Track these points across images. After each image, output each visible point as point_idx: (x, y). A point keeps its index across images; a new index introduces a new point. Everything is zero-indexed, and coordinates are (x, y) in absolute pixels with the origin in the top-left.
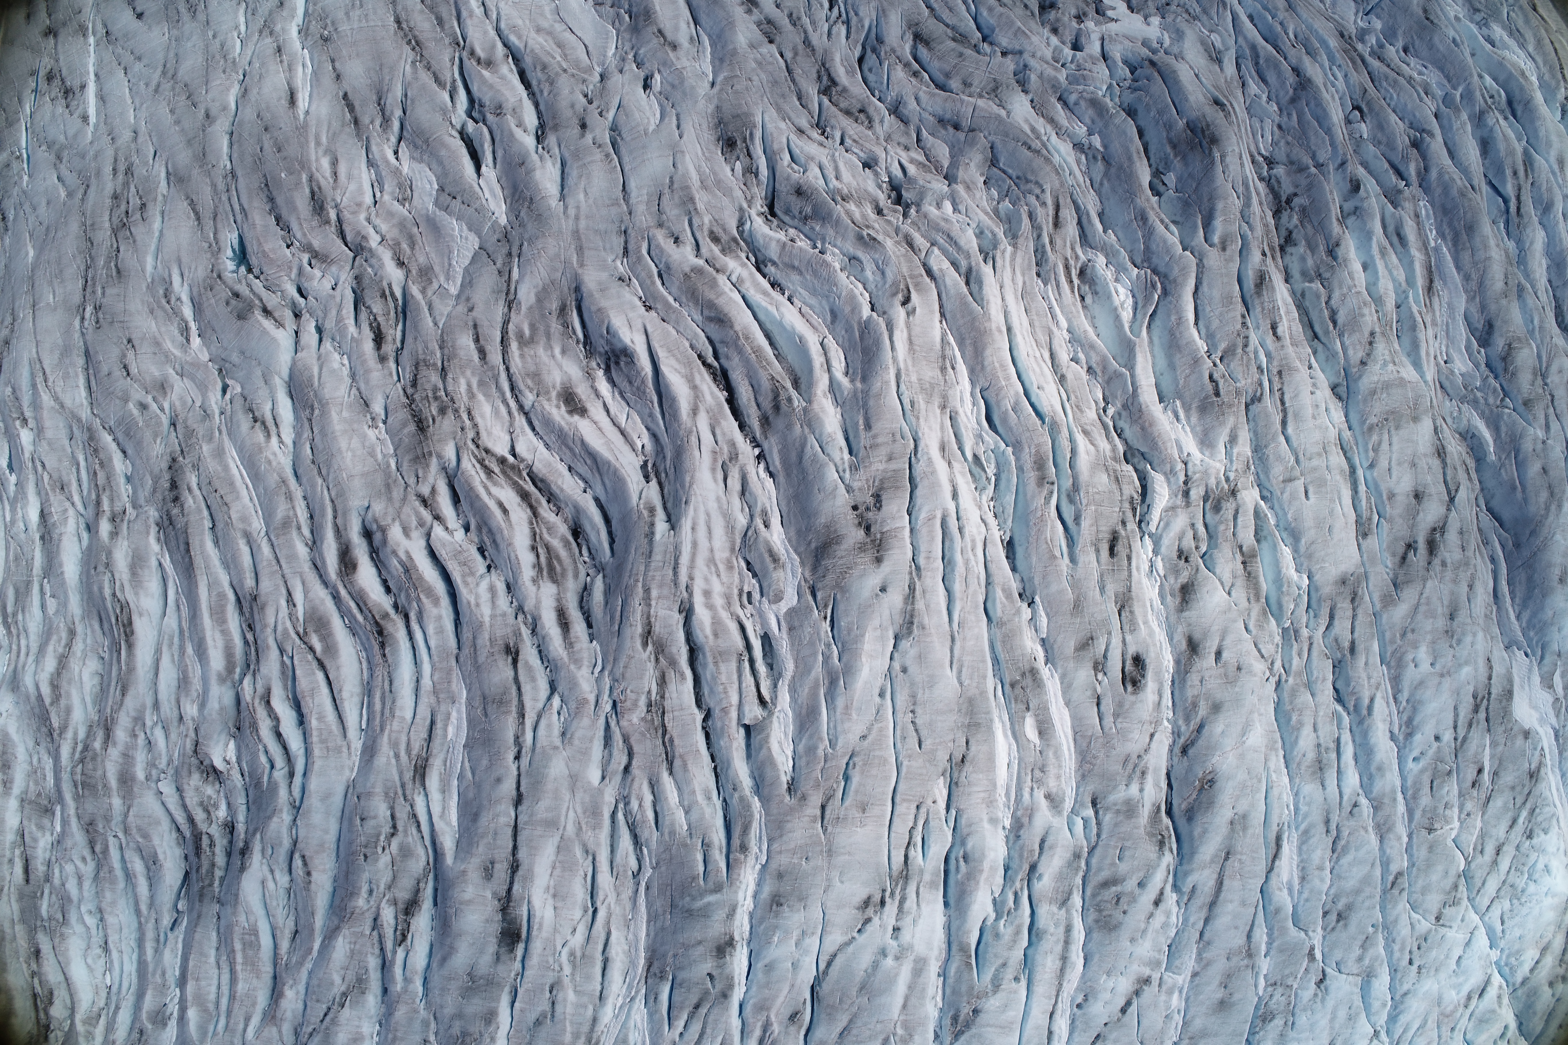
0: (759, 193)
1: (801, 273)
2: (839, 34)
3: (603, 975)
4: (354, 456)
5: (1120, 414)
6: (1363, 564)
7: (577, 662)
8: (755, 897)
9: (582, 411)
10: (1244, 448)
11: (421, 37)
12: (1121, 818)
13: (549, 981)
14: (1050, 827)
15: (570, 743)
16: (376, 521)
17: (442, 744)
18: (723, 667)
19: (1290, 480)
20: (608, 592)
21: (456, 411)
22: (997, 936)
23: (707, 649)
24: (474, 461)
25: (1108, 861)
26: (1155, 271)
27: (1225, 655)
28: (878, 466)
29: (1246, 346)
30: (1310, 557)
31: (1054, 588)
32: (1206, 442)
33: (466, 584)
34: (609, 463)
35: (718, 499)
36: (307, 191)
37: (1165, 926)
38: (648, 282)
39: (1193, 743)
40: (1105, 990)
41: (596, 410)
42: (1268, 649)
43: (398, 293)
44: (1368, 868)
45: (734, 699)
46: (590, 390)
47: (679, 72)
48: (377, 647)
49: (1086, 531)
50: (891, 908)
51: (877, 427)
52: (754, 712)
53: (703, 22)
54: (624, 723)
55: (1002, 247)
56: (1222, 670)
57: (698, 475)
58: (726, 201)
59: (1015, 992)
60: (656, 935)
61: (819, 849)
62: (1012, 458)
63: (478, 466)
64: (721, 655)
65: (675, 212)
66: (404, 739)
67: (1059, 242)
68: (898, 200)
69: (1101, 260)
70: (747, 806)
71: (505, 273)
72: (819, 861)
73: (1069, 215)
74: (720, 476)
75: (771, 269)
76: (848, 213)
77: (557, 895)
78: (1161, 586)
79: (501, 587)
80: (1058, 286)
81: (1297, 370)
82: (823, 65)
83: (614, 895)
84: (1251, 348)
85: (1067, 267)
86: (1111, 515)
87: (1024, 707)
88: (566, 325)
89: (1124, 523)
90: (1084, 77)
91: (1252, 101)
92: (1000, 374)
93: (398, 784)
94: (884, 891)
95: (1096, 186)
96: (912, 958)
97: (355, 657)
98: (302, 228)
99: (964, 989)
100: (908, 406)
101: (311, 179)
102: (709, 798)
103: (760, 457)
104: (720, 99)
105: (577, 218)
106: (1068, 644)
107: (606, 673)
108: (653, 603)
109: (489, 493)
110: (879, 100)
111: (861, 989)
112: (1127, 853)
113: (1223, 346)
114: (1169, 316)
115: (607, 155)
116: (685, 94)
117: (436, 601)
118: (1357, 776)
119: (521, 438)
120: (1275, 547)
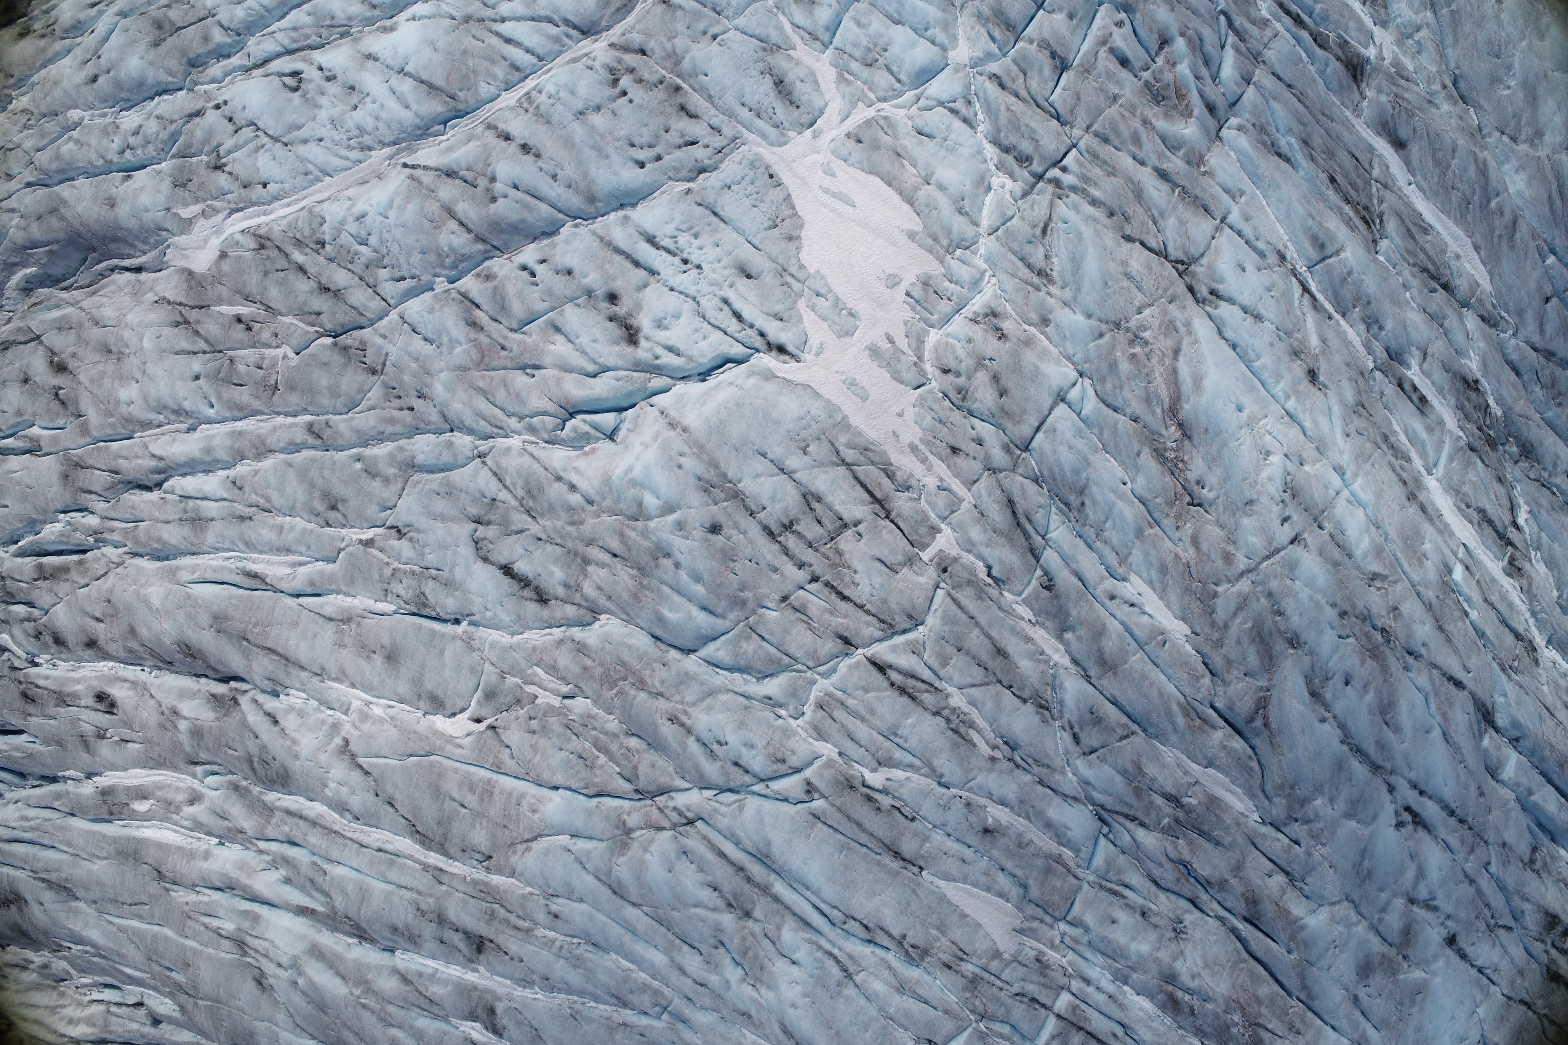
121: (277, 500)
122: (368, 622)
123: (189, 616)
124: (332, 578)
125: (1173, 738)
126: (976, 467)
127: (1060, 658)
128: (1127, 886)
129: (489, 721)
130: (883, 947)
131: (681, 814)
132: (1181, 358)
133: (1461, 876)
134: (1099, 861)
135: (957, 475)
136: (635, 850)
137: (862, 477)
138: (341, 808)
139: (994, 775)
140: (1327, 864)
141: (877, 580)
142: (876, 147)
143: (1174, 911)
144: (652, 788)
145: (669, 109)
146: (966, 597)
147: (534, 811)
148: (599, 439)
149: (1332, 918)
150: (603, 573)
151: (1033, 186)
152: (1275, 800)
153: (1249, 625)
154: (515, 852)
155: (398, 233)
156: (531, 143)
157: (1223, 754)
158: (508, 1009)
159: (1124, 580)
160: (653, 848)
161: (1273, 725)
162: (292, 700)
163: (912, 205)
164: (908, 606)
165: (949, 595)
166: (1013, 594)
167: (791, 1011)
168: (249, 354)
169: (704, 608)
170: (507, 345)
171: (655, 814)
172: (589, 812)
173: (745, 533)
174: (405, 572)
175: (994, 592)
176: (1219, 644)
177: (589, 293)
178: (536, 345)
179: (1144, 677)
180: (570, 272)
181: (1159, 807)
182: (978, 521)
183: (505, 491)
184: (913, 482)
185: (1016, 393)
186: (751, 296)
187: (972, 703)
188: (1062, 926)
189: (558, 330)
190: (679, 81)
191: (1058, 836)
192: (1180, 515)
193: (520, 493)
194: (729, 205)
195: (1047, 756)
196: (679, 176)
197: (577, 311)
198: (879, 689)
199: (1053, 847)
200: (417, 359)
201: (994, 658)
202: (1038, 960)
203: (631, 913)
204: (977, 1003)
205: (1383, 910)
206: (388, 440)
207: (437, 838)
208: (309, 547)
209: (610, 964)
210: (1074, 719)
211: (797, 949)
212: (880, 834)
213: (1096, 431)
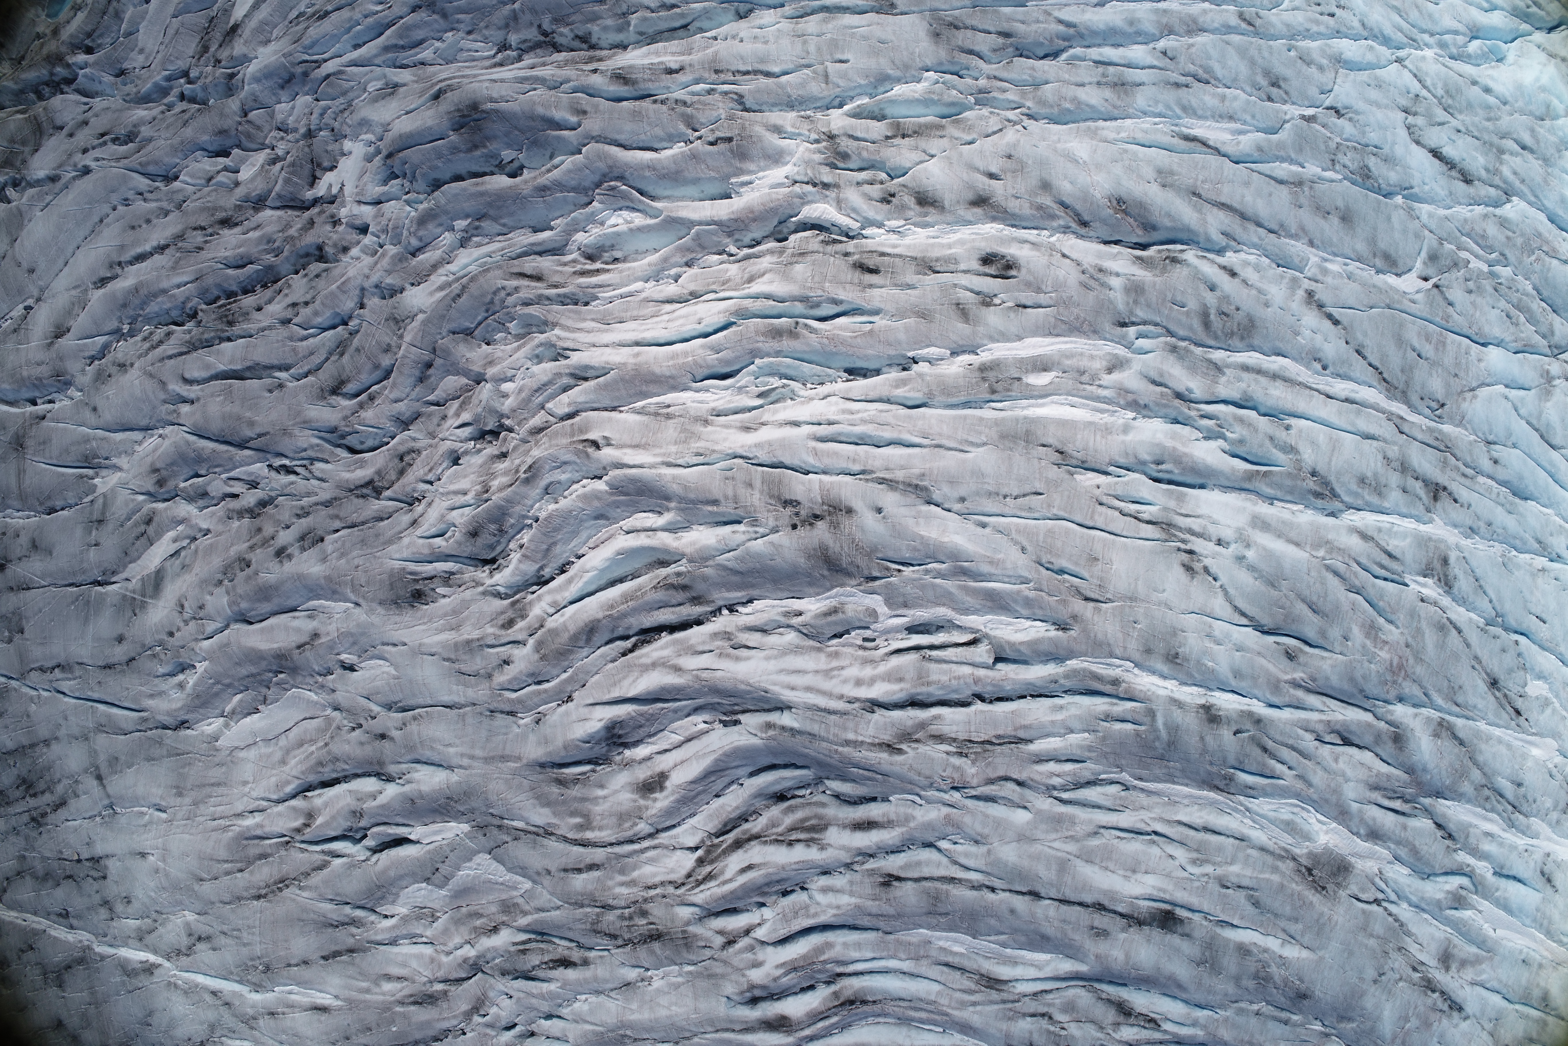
0: (471, 573)
1: (555, 544)
2: (323, 471)
3: (1219, 834)
4: (676, 1004)
5: (737, 240)
6: (921, 12)
7: (908, 819)
8: (1164, 677)
9: (662, 777)
10: (787, 119)
11: (277, 877)
12: (1142, 300)
13: (1217, 888)
14: (1141, 373)
15: (986, 837)
16: (742, 993)
17: (969, 958)
18: (934, 677)
19: (826, 76)
20: (844, 778)
21: (646, 900)
22: (1241, 442)
23: (913, 691)
24: (697, 890)
25: (1184, 319)
26: (598, 185)
27: (994, 169)
28: (755, 499)
29: (685, 103)
30: (907, 67)
31: (902, 336)
32: (776, 158)
33: (816, 915)
34: (717, 760)
35: (767, 658)
36: (412, 1008)
37: (1257, 268)
38: (544, 696)
39: (1077, 214)
40: (1312, 339)
41: (664, 763)
42: (994, 124)
43: (524, 937)
44: (1230, 48)
45: (967, 670)
46: (643, 766)
47: (342, 635)
48: (865, 1008)
49: (849, 295)
50: (1197, 545)
51: (717, 494)
52: (982, 654)
53: (295, 603)
54: (974, 782)
55: (554, 339)
56: (1009, 175)
57: (740, 676)
58: (474, 608)
59: (1300, 431)
60: (1188, 778)
61: (1127, 610)
62: (766, 360)
63: (702, 887)
64: (921, 677)
65: (478, 660)
66: (958, 995)
67: (556, 279)
68: (495, 434)
69: (580, 237)
70: (1074, 673)
71: (517, 834)
72: (1140, 610)
73: (530, 264)
74: (744, 652)
75: (547, 572)
76: (501, 489)
77: (1133, 868)
78: (916, 225)
79: (824, 881)
80: (600, 286)
81: (716, 53)
82: (351, 491)
83: (1142, 812)
84: (688, 99)
85: (583, 273)
86: (838, 267)
87: (1017, 383)
88: (576, 781)
89: (847, 254)
90: (395, 228)
91: (439, 57)
92: (681, 361)
93: (1002, 1006)
94: (1179, 549)
95: (505, 230)
96: (1250, 530)
97: (872, 1028)
98: (448, 1019)
99: (1289, 482)
100: (701, 459)
101: (401, 1003)
102: (1061, 707)
103: (731, 609)
104: (372, 600)
105: (472, 757)
106: (960, 330)
107: (923, 793)
108: (860, 738)
109: (731, 880)
110: (393, 438)
111: (1273, 586)
112: (1179, 298)
113: (682, 127)
114: (645, 177)
115: (415, 718)
116: (363, 634)
117: (829, 945)
118: (1135, 47)
119: (681, 840)
120: (892, 102)
121: (1219, 72)
122: (1320, 187)
150: (1518, 160)
193: (1440, 92)
207: (1401, 386)
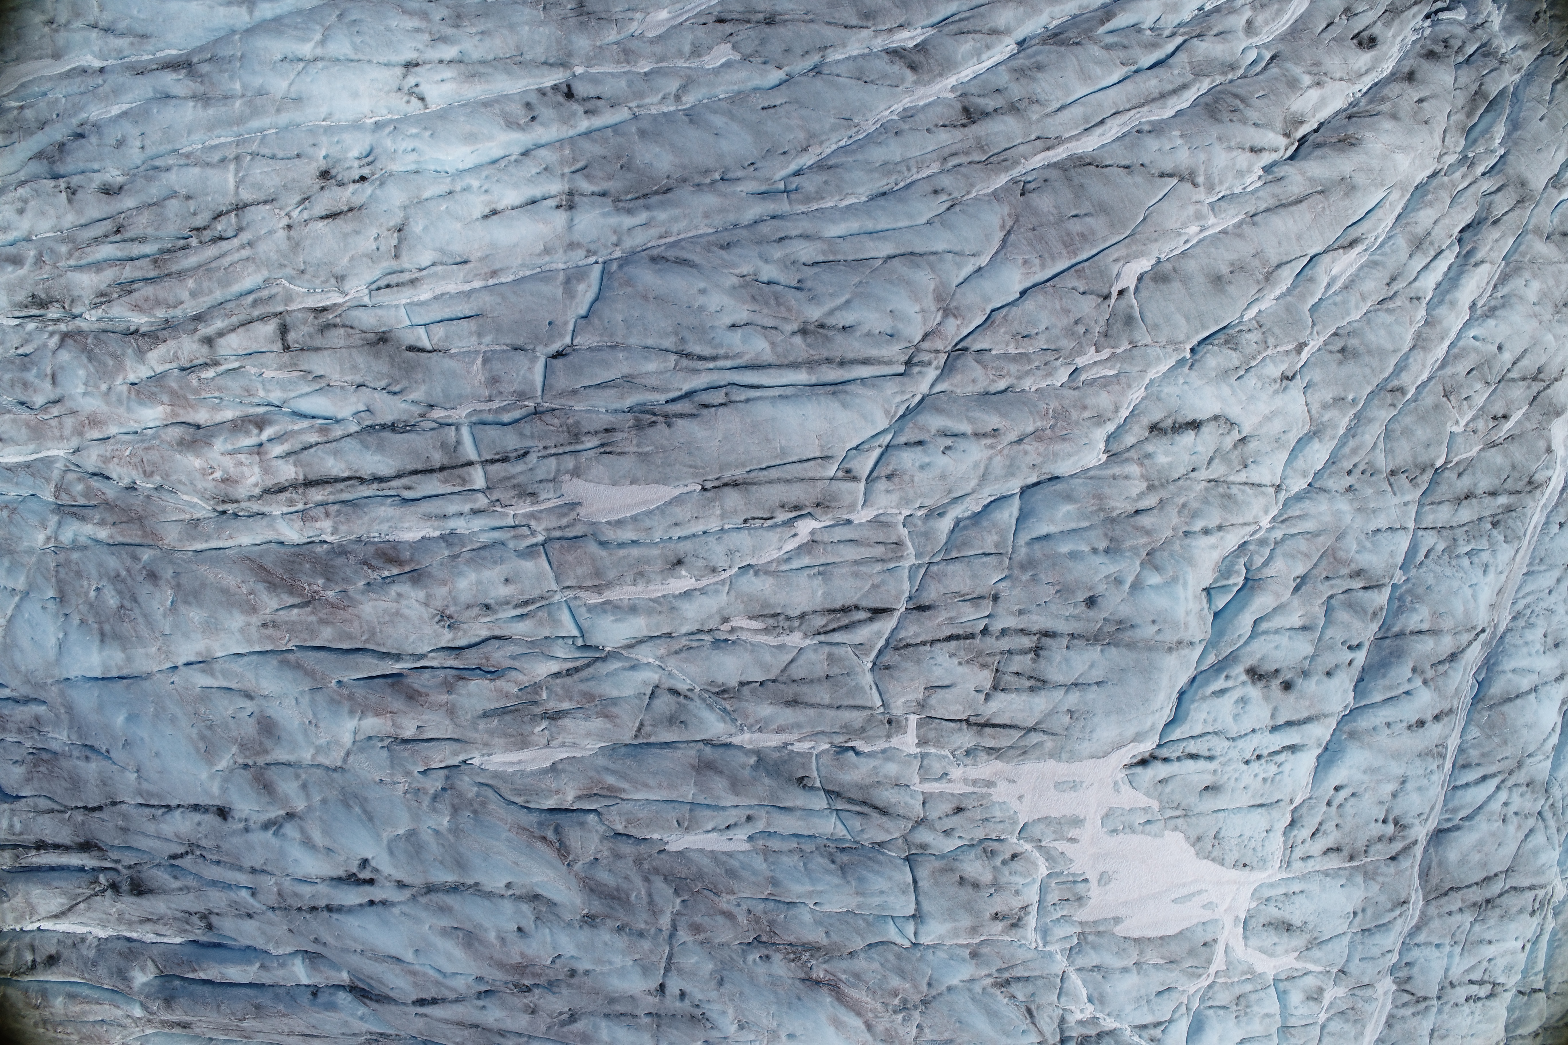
123: (1371, 170)
124: (1302, 297)
125: (601, 761)
126: (933, 815)
127: (744, 739)
128: (522, 616)
129: (1113, 300)
130: (674, 400)
131: (922, 363)
132: (863, 1027)
133: (269, 868)
134: (565, 616)
135: (941, 794)
136: (929, 303)
137: (1012, 732)
138: (1157, 129)
139: (714, 610)
140: (387, 780)
141: (938, 672)
142: (1191, 952)
143: (465, 632)
144: (959, 363)
145: (1347, 840)
146: (857, 718)
147: (1025, 262)
148: (1215, 581)
149: (337, 743)
151: (1062, 1031)
152: (475, 789)
153: (633, 898)
154: (1010, 216)
155: (1456, 584)
156: (1421, 730)
157: (554, 786)
158: (903, 80)
159: (750, 838)
160: (919, 316)
161: (539, 844)
162: (1254, 177)
163: (1135, 940)
164: (896, 674)
165: (871, 708)
166: (823, 752)
167: (702, 285)
168: (1479, 400)
169: (1047, 537)
170: (1327, 583)
171: (939, 345)
172: (987, 299)
173: (1067, 619)
174: (1259, 353)
175: (839, 740)
176: (638, 862)
177: (1305, 674)
178: (1311, 604)
179: (672, 786)
180: (1328, 674)
181: (561, 702)
182: (897, 779)
183: (1244, 480)
184: (969, 761)
185: (954, 890)
186: (1195, 778)
187: (781, 647)
188: (540, 538)
189: (1304, 628)
190: (1355, 864)
191: (617, 607)
192: (757, 922)
194: (1259, 819)
195: (686, 660)
196: (1306, 805)
197: (1304, 654)
198: (866, 596)
199: (612, 595)
200: (1374, 511)
201: (796, 694)
202: (533, 494)
203: (887, 249)
204: (556, 421)
205: (304, 786)
206: (1345, 435)
208: (1335, 304)
209: (860, 190)
210: (691, 705)
211: (744, 340)
212: (764, 489)
213: (871, 918)
